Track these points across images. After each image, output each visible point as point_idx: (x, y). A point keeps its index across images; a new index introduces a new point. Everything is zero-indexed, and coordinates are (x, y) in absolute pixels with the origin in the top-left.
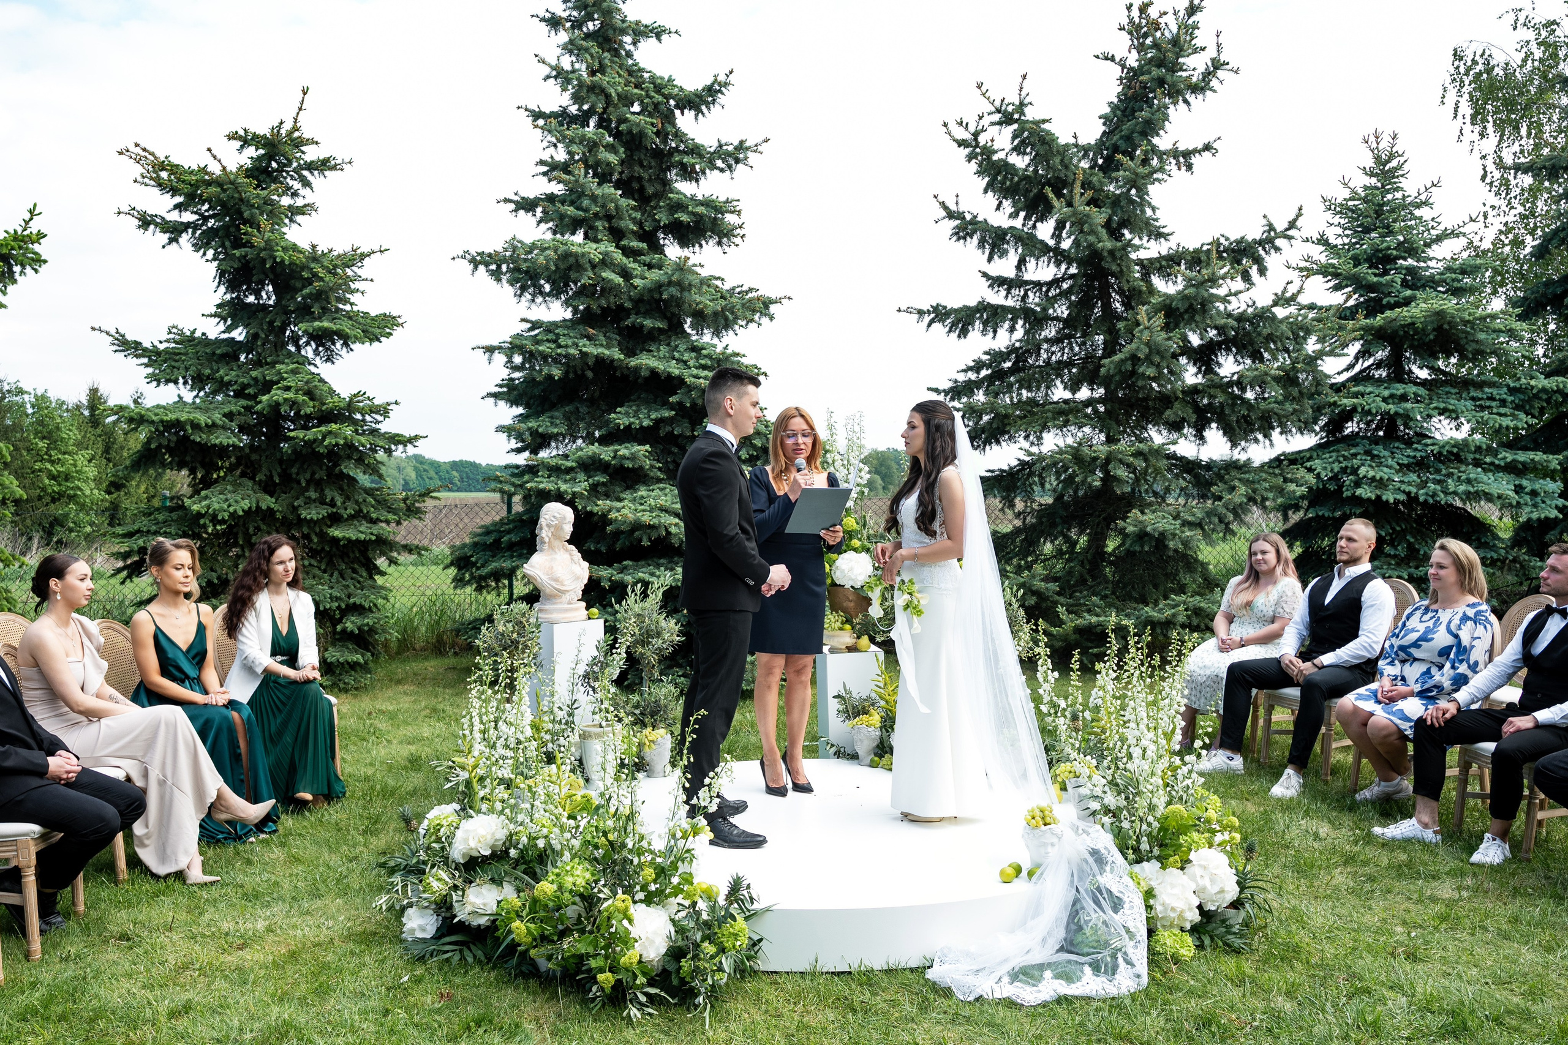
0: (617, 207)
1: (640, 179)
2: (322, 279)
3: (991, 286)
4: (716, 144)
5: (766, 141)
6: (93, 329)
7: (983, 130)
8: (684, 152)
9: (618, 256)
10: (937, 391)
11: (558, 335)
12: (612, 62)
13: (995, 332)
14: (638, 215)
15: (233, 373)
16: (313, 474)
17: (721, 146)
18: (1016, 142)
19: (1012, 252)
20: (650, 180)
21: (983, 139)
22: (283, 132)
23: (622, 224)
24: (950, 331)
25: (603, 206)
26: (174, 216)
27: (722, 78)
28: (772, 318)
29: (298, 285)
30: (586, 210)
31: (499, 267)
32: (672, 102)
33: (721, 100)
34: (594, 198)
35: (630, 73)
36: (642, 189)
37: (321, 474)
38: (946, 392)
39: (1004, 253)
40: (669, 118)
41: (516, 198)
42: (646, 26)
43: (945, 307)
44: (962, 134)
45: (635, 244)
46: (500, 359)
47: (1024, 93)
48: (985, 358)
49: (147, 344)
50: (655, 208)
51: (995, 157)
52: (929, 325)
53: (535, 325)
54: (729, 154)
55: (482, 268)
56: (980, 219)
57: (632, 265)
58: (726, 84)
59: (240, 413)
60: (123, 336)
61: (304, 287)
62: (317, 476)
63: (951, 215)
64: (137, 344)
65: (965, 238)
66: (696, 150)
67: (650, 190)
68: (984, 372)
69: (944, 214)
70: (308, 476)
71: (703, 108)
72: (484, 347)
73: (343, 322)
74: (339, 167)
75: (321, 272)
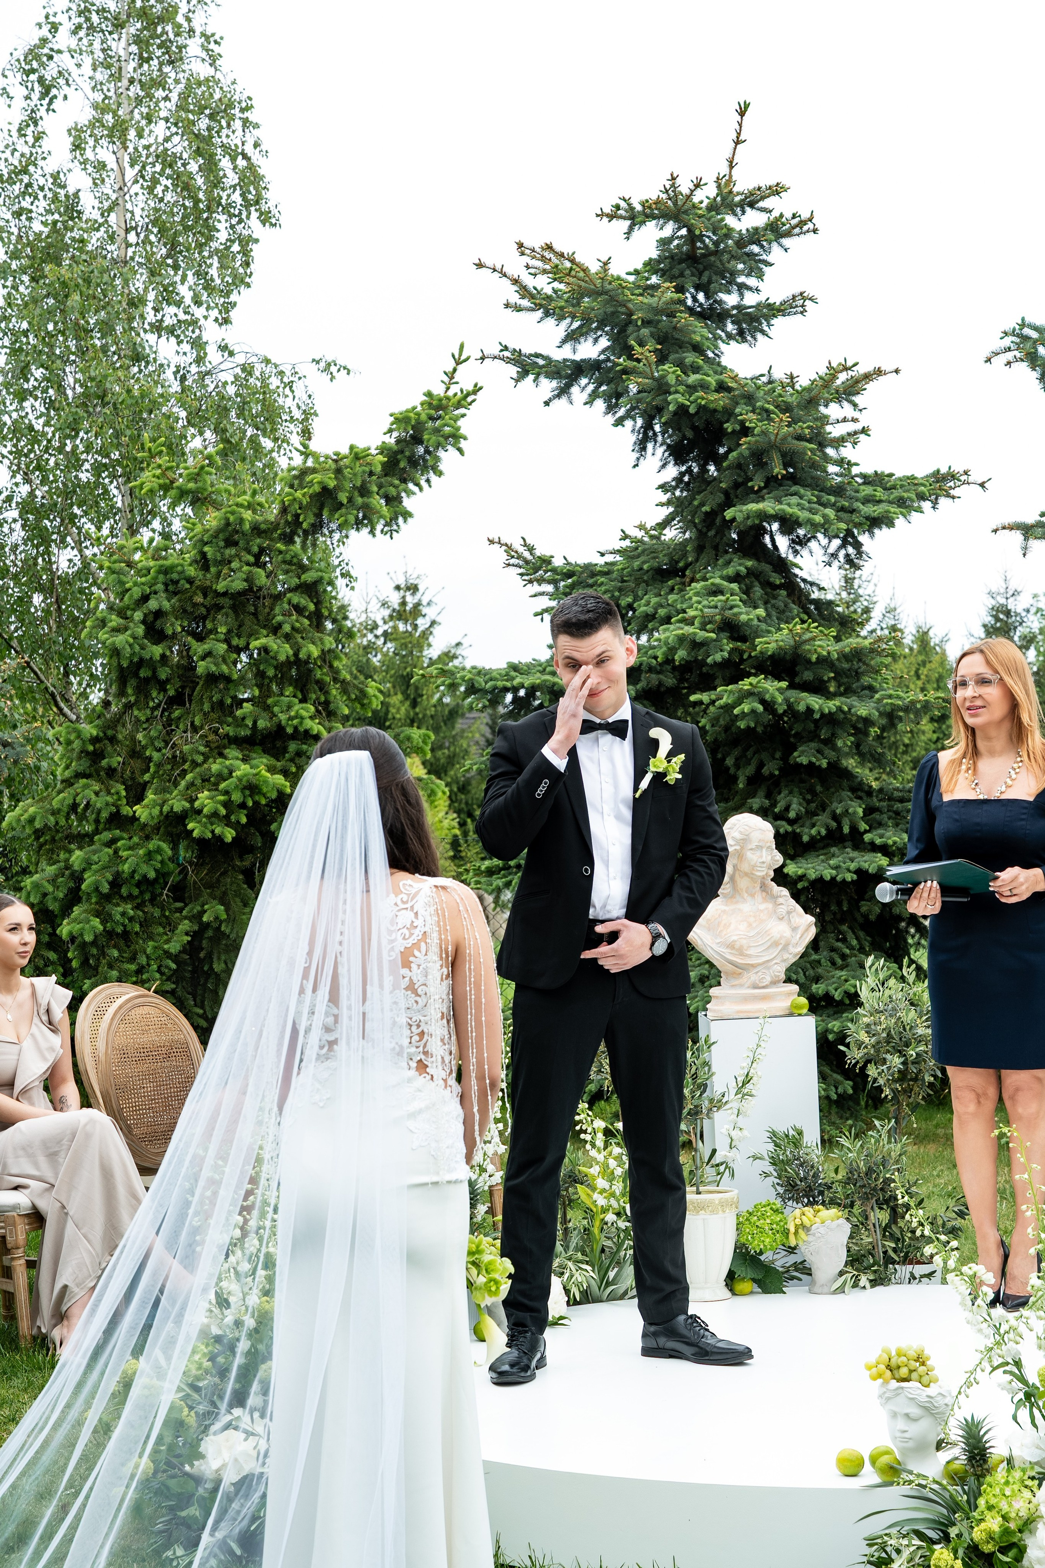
2: (752, 431)
6: (491, 542)
15: (654, 600)
16: (761, 765)
22: (684, 189)
26: (565, 353)
37: (772, 768)
49: (558, 562)
59: (651, 669)
60: (531, 549)
62: (765, 771)
64: (546, 561)
70: (750, 770)
72: (1011, 528)
73: (794, 500)
74: (805, 228)
75: (751, 419)
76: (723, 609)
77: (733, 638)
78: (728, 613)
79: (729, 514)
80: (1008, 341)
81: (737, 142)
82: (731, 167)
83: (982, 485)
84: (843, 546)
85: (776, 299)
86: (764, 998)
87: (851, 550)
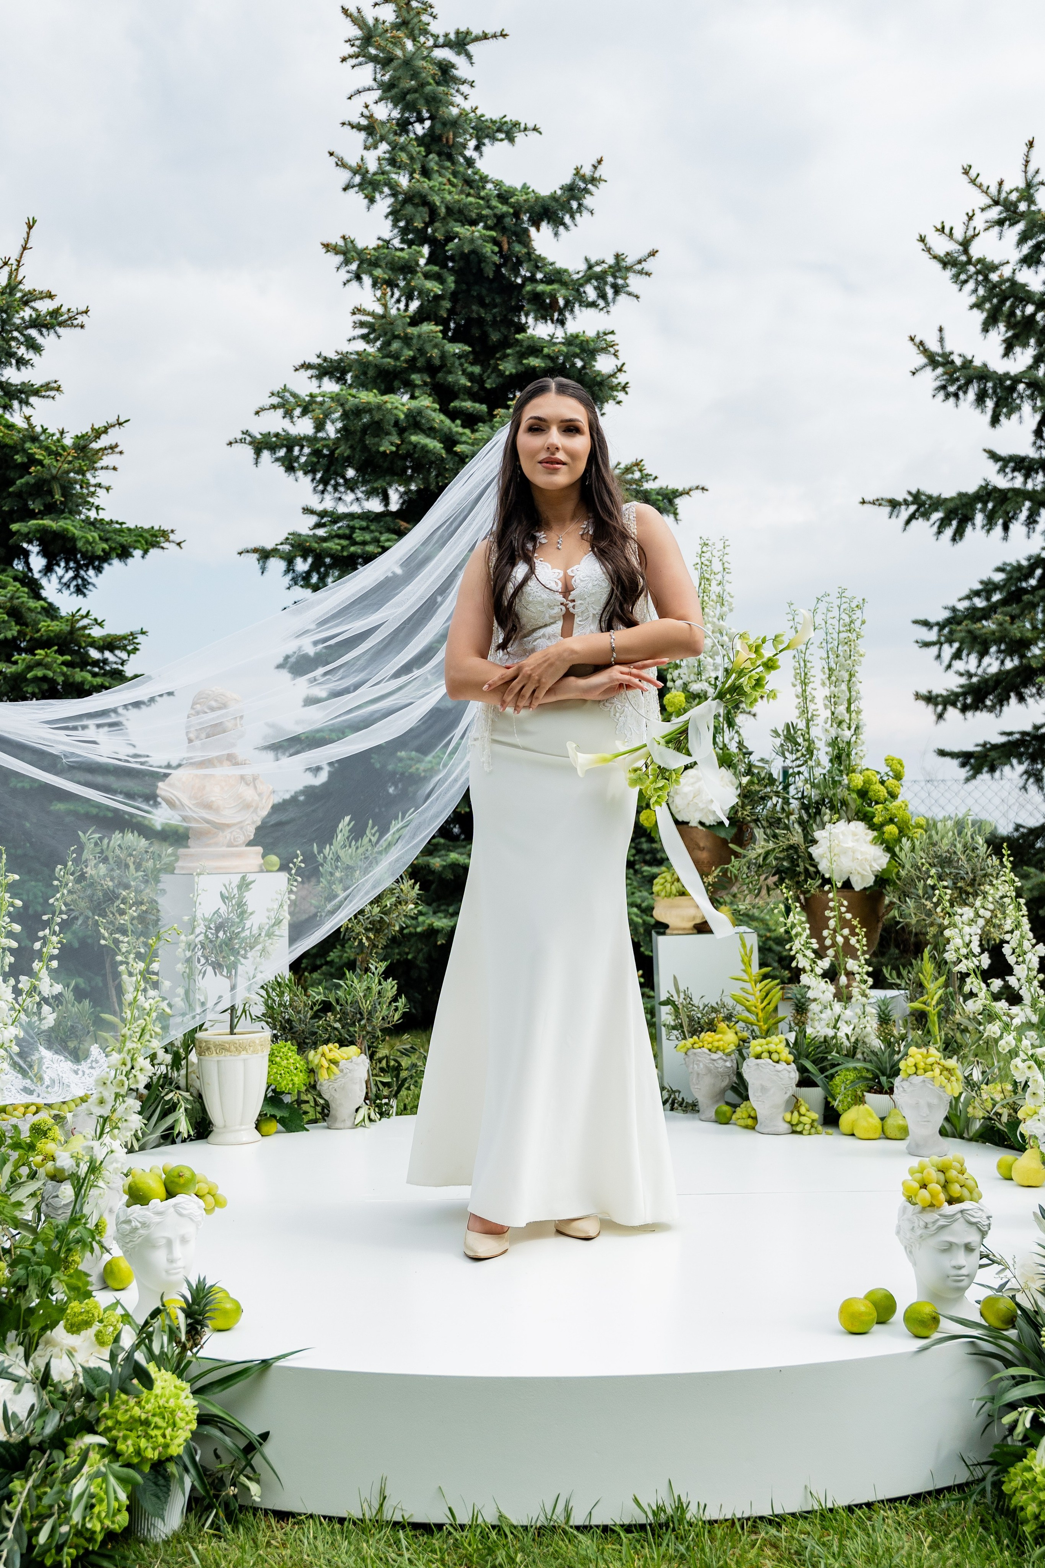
0: (443, 356)
1: (480, 321)
2: (40, 463)
3: (1002, 470)
4: (583, 267)
5: (653, 254)
7: (975, 236)
8: (542, 281)
9: (440, 419)
10: (926, 624)
11: (353, 529)
12: (442, 167)
13: (1006, 528)
14: (477, 369)
17: (590, 267)
18: (1026, 249)
19: (1027, 407)
20: (494, 321)
21: (976, 251)
23: (450, 378)
24: (939, 532)
25: (421, 351)
27: (587, 171)
28: (675, 514)
29: (12, 474)
30: (396, 357)
31: (290, 450)
32: (525, 218)
33: (588, 201)
34: (407, 340)
35: (468, 182)
36: (485, 336)
38: (941, 626)
39: (1014, 409)
40: (523, 238)
41: (319, 361)
42: (493, 122)
43: (930, 497)
44: (943, 246)
45: (468, 404)
46: (277, 565)
47: (1032, 169)
48: (999, 577)
50: (499, 359)
51: (994, 277)
52: (908, 522)
53: (326, 517)
54: (601, 277)
55: (266, 454)
56: (977, 363)
57: (460, 430)
58: (593, 180)
61: (21, 477)
63: (933, 360)
65: (956, 395)
66: (557, 277)
67: (495, 337)
68: (996, 597)
69: (922, 360)
71: (567, 219)
72: (255, 551)
73: (68, 522)
74: (75, 322)
75: (39, 455)
76: (12, 598)
77: (17, 623)
78: (16, 602)
79: (14, 527)
80: (275, 400)
81: (25, 248)
82: (18, 266)
83: (179, 544)
84: (74, 578)
85: (38, 382)
86: (239, 855)
87: (80, 581)
